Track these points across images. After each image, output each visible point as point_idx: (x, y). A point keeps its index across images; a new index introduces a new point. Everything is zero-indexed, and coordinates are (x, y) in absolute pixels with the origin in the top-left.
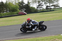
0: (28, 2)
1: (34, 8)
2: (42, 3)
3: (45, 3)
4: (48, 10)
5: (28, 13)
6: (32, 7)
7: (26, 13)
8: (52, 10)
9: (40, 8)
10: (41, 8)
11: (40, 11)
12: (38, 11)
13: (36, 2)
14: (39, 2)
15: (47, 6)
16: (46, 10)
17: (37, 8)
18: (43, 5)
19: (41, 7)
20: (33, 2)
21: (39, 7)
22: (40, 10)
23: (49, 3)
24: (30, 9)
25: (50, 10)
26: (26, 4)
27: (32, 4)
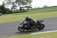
0: (3, 4)
1: (9, 9)
2: (16, 5)
3: (19, 5)
4: (22, 11)
5: (3, 14)
6: (6, 8)
7: (1, 14)
8: (25, 11)
9: (14, 9)
10: (16, 9)
11: (14, 12)
12: (13, 12)
13: (10, 4)
14: (13, 3)
15: (21, 8)
16: (20, 11)
17: (12, 9)
18: (17, 6)
19: (15, 8)
20: (8, 4)
21: (14, 8)
24: (5, 10)
25: (23, 11)
26: (1, 5)
27: (7, 5)
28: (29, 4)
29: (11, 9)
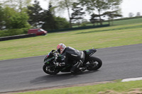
0: (50, 6)
1: (65, 19)
2: (82, 9)
3: (88, 8)
5: (49, 32)
7: (45, 32)
9: (77, 19)
10: (80, 20)
11: (77, 26)
12: (74, 27)
13: (67, 6)
14: (75, 5)
15: (94, 16)
16: (92, 25)
17: (71, 19)
18: (83, 13)
19: (79, 16)
20: (61, 6)
21: (76, 17)
22: (78, 24)
23: (97, 7)
24: (55, 22)
25: (99, 24)
26: (45, 11)
27: (59, 10)
28: (114, 6)
29: (68, 20)
